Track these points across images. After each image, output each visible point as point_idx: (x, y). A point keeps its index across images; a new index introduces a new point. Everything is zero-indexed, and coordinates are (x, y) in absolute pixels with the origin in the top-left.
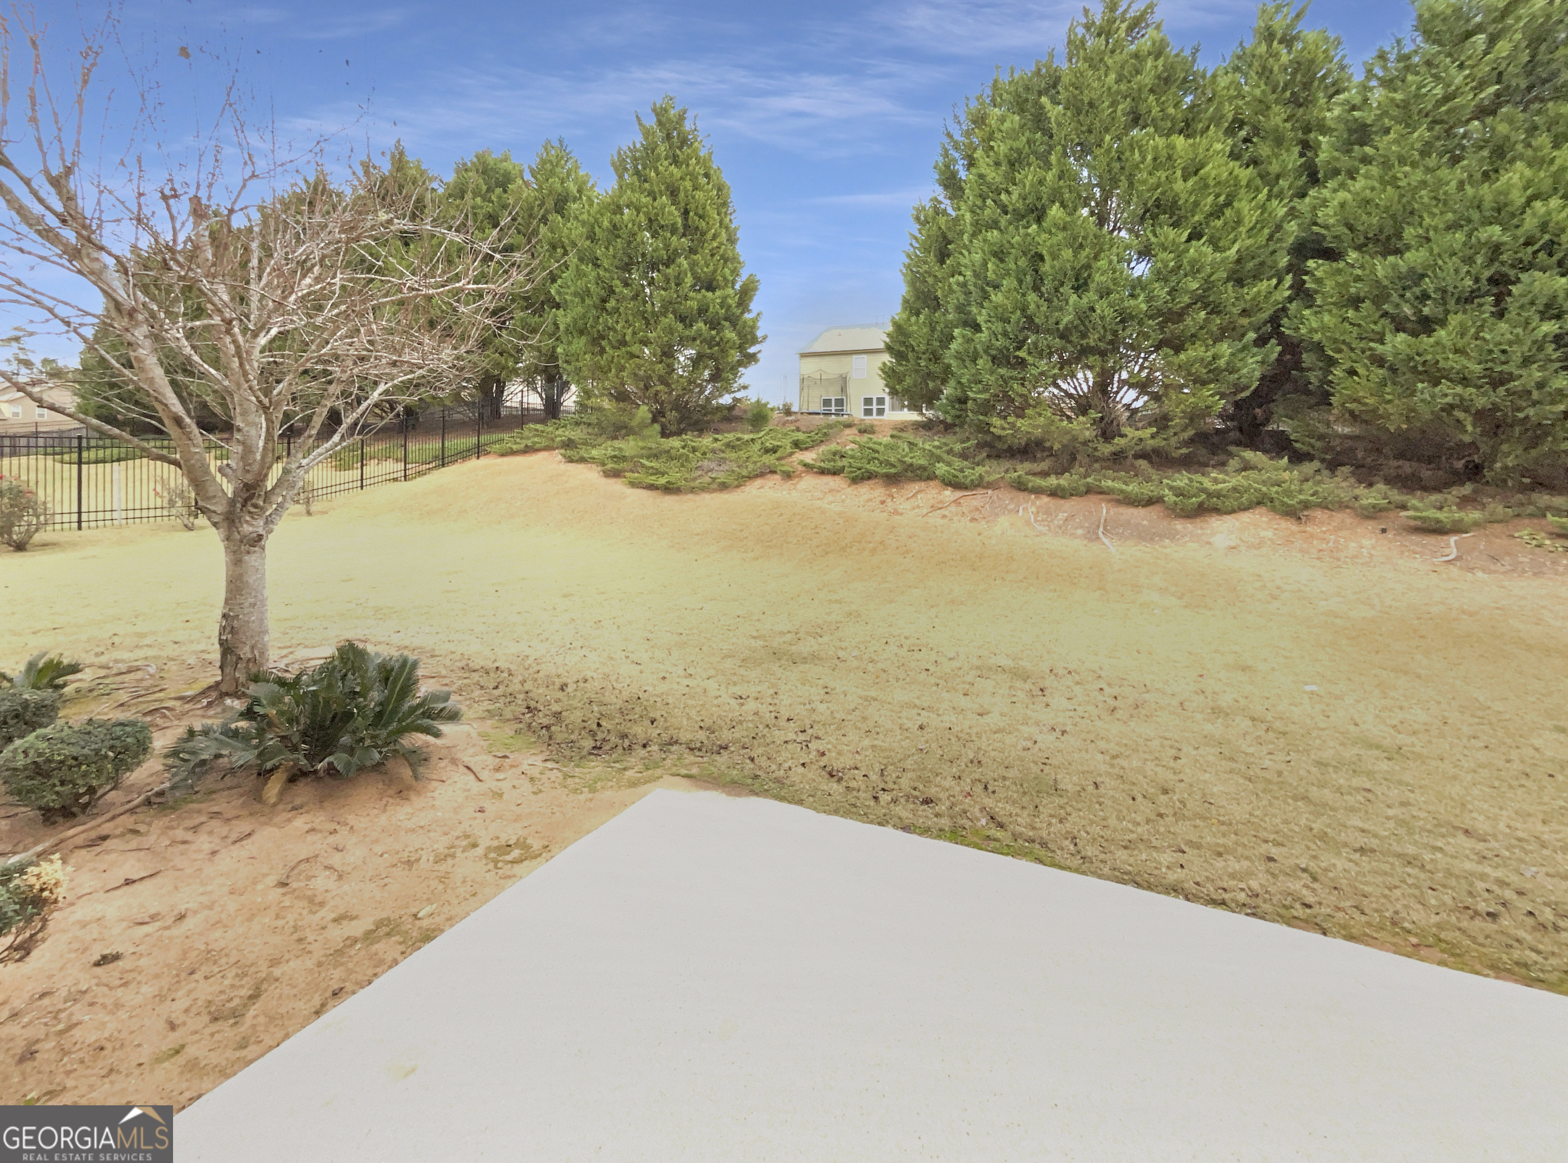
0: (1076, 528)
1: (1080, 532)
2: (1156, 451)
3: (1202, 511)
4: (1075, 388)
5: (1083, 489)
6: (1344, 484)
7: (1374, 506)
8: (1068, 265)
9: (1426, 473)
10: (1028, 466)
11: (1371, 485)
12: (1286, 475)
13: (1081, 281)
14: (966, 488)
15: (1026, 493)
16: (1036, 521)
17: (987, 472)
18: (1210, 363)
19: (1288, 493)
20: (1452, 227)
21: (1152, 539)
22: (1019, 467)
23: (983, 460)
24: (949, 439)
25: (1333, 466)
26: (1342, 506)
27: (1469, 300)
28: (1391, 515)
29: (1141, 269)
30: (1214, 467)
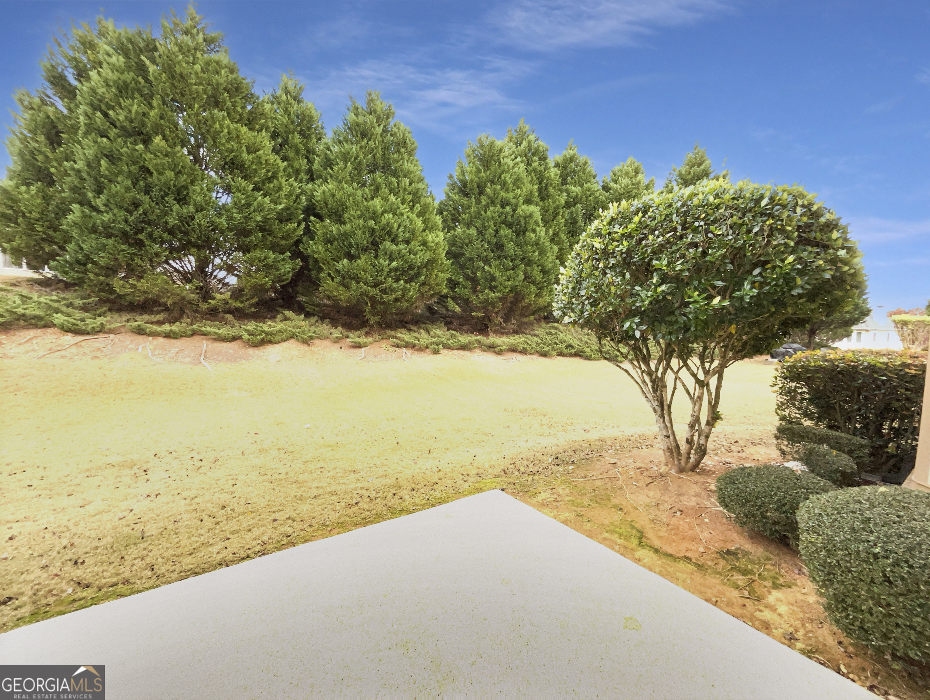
0: (185, 358)
1: (188, 360)
2: (238, 310)
3: (262, 343)
4: (182, 267)
5: (189, 332)
6: (326, 327)
7: (337, 338)
8: (172, 183)
9: (354, 322)
10: (146, 317)
11: (336, 328)
12: (303, 323)
13: (182, 197)
14: (88, 334)
15: (144, 336)
16: (153, 355)
17: (107, 321)
18: (263, 261)
19: (303, 332)
20: (359, 217)
21: (235, 361)
22: (139, 318)
23: (105, 312)
24: (69, 295)
25: (322, 319)
26: (326, 338)
27: (366, 250)
28: (344, 340)
29: (225, 199)
30: (269, 319)
